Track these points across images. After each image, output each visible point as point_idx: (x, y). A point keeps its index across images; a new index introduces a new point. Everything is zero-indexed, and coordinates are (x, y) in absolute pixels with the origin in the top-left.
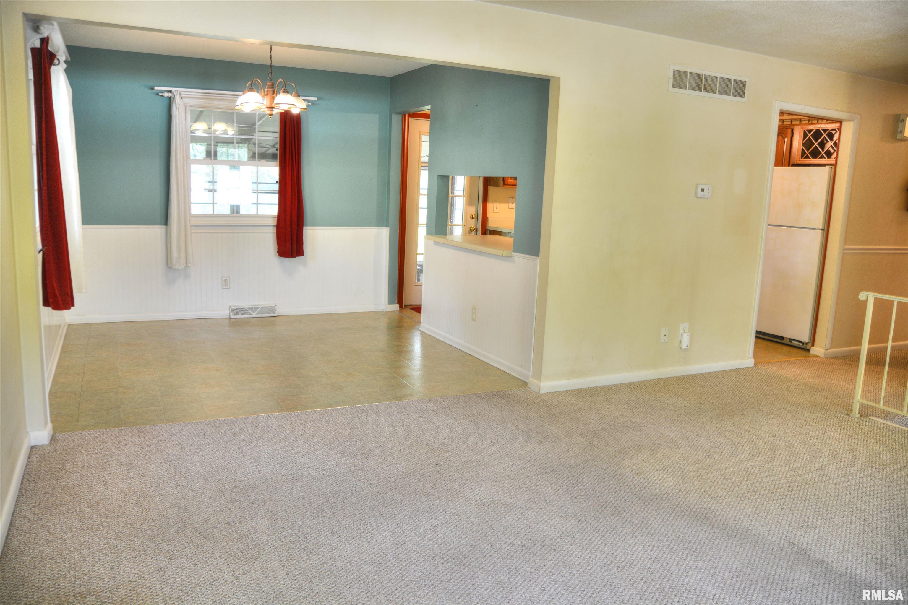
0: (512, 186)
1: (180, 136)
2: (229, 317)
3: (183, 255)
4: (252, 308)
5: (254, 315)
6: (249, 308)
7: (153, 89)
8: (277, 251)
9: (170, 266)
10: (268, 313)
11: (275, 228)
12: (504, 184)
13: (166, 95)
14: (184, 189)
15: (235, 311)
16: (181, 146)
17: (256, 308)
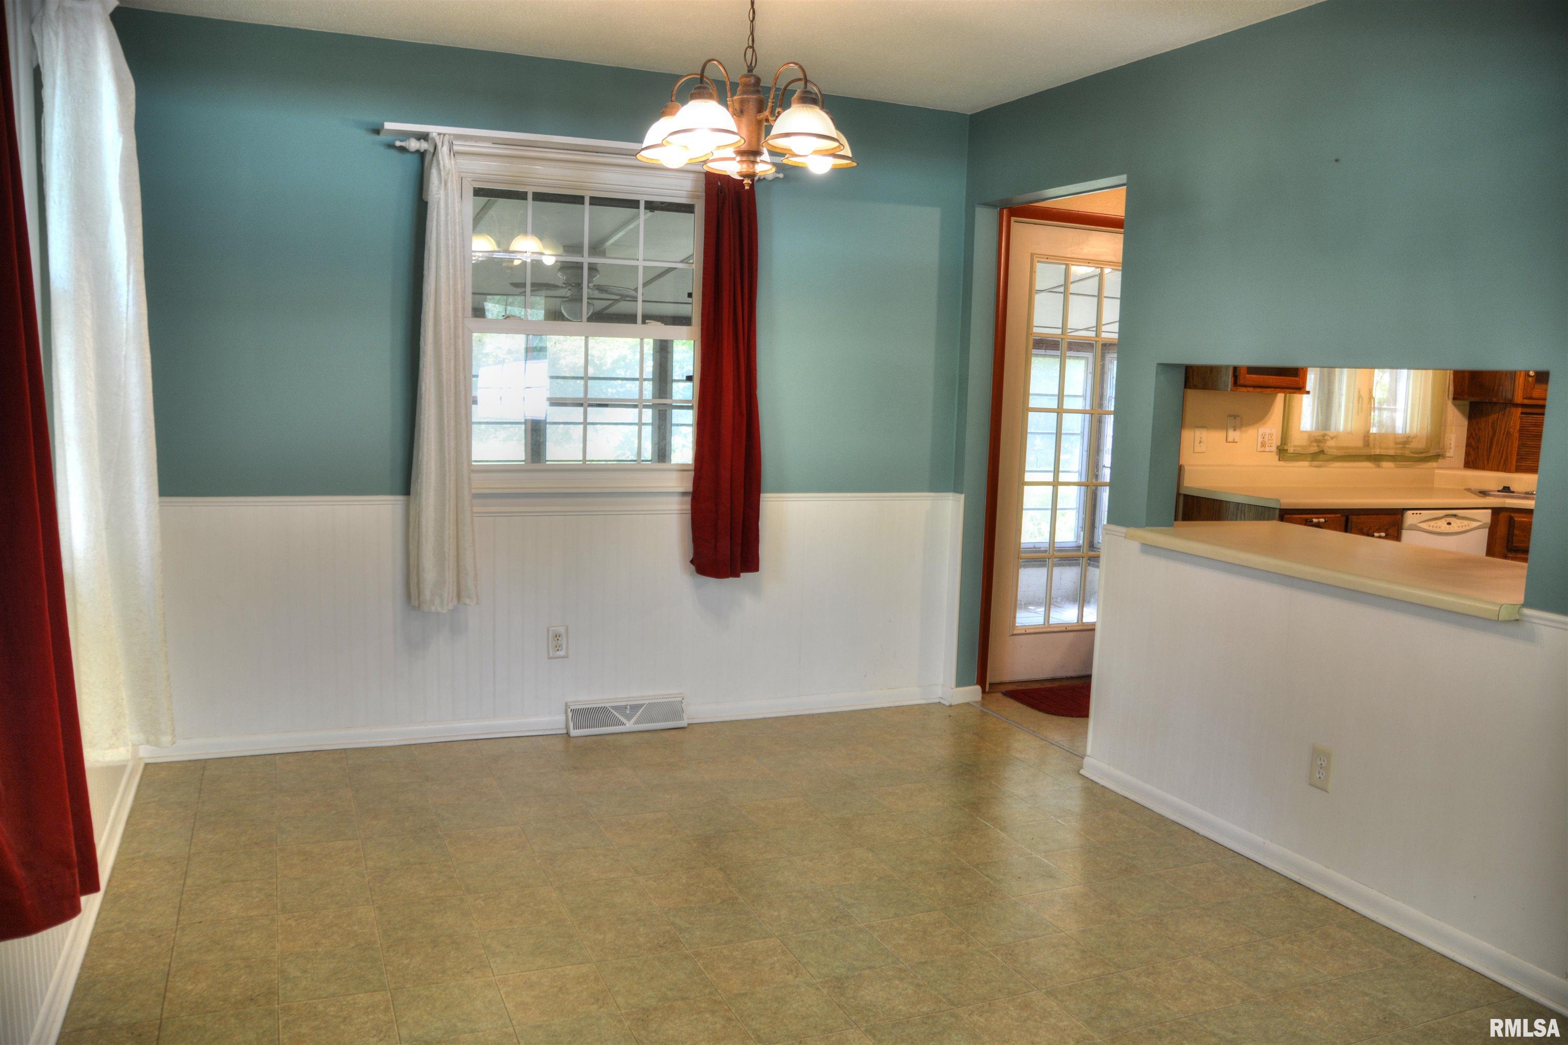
0: (1251, 389)
1: (448, 256)
2: (564, 731)
3: (450, 576)
4: (625, 707)
5: (630, 725)
6: (616, 708)
7: (377, 131)
8: (691, 557)
9: (415, 603)
10: (666, 720)
11: (688, 499)
12: (1236, 383)
13: (414, 145)
14: (457, 400)
15: (584, 716)
16: (451, 282)
17: (635, 708)
